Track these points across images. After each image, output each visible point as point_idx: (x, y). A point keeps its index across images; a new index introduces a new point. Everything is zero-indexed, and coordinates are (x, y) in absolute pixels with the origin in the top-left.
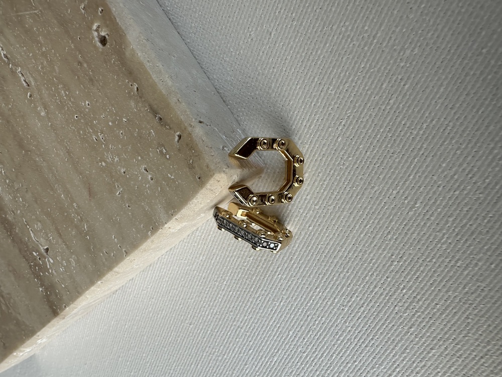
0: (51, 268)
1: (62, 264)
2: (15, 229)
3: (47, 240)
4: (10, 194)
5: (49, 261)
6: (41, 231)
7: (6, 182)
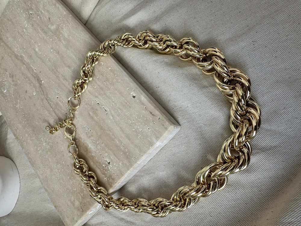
0: (111, 169)
1: (116, 166)
2: (95, 158)
3: (110, 158)
4: (94, 146)
5: (110, 166)
6: (107, 156)
7: (93, 142)
